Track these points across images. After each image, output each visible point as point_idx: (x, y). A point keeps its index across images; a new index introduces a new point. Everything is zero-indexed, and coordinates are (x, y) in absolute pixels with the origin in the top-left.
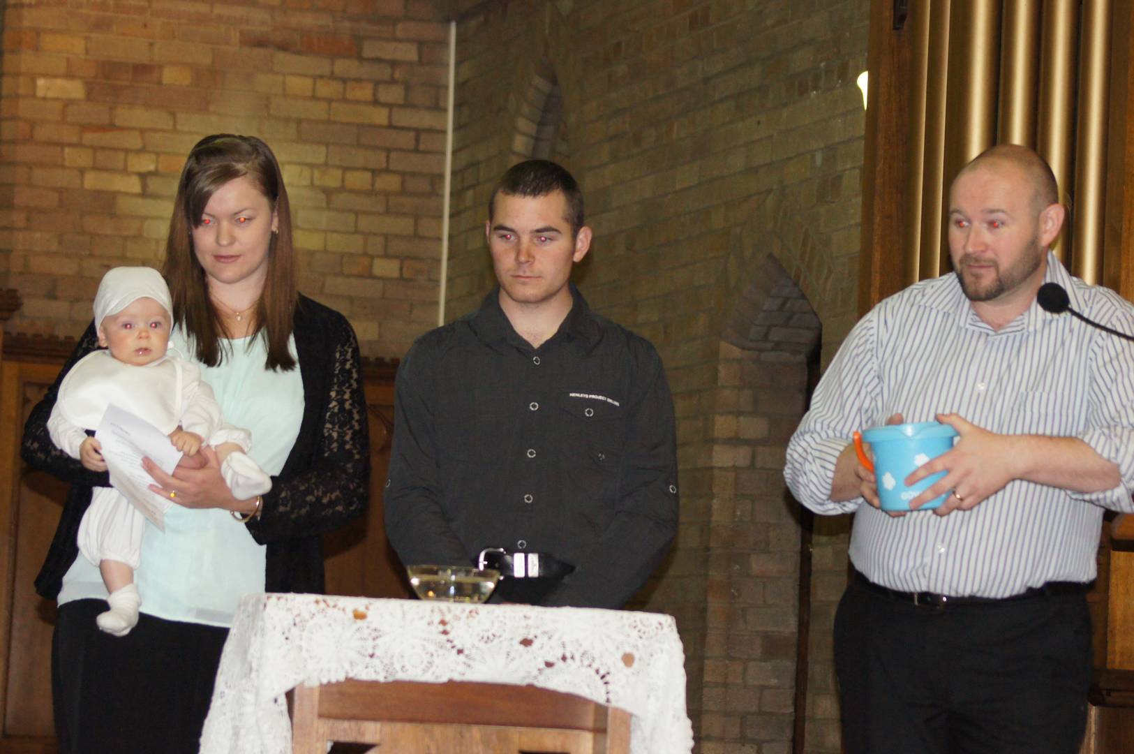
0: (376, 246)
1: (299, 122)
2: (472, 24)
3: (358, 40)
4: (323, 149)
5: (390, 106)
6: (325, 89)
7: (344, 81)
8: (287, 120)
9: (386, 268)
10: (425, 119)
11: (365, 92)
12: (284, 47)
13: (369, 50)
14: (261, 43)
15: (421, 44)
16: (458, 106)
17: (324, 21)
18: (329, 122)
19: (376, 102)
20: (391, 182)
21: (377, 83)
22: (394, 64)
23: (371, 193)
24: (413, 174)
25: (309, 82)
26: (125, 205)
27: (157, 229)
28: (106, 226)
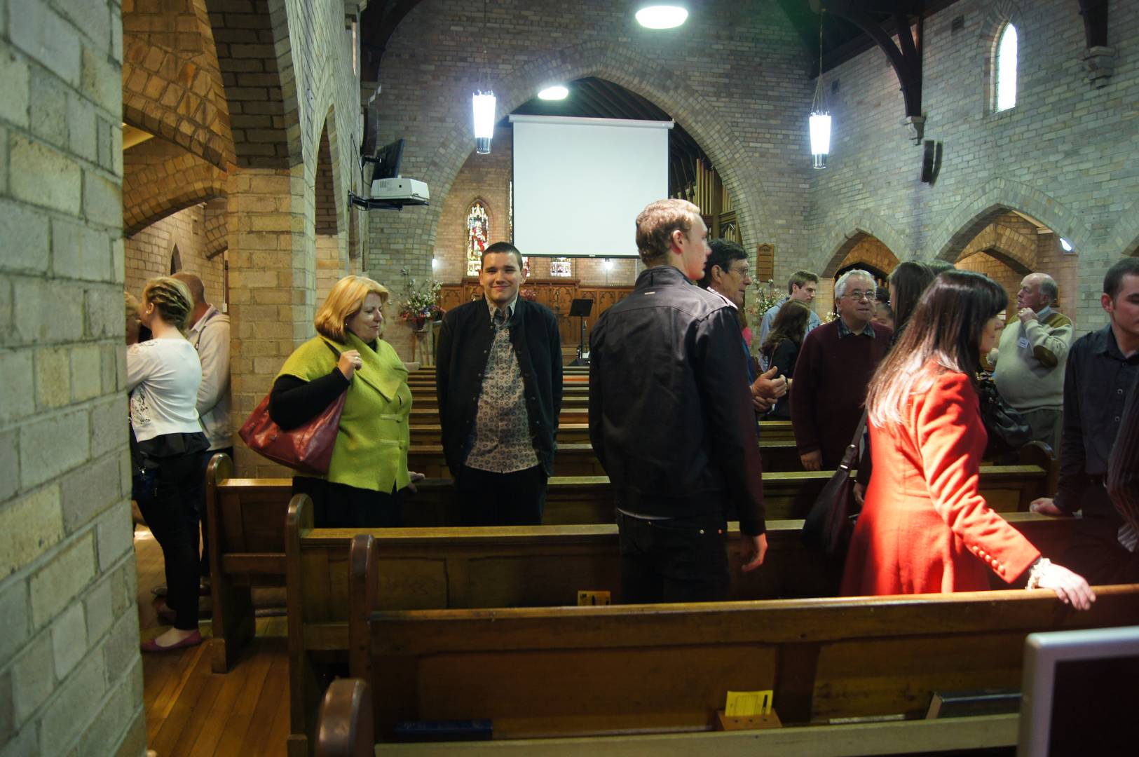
0: (627, 270)
26: (593, 267)
27: (597, 270)
28: (591, 270)
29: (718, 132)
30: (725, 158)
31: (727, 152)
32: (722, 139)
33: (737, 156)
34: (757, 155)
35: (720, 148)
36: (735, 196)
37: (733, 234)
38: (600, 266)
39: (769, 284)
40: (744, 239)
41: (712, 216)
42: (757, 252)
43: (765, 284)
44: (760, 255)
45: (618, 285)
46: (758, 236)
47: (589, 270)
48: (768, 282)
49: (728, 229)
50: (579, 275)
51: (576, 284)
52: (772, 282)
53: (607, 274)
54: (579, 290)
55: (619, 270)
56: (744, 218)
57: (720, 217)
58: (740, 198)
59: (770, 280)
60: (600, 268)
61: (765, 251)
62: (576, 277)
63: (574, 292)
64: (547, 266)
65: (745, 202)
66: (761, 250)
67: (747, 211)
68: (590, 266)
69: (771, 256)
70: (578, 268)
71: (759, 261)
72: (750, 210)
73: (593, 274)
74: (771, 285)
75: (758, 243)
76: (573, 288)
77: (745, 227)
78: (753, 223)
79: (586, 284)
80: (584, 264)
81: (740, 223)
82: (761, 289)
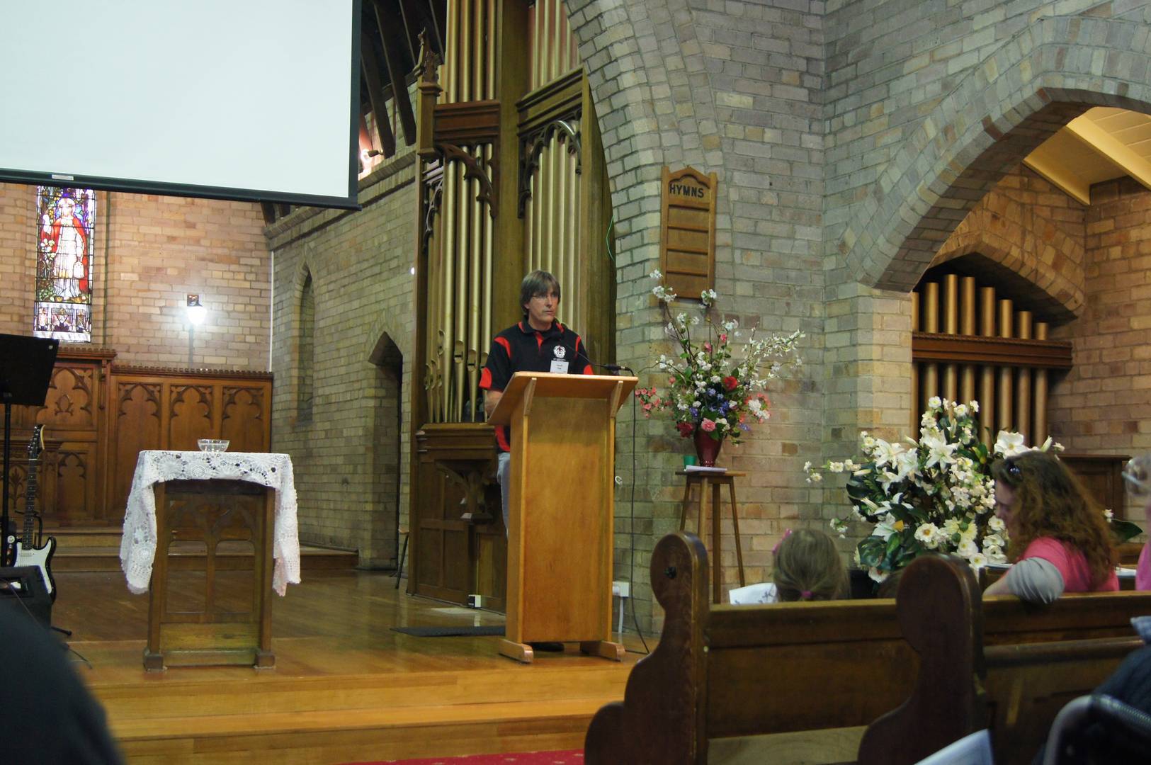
0: (247, 331)
1: (218, 287)
2: (280, 252)
3: (238, 258)
4: (226, 297)
5: (251, 281)
6: (227, 276)
7: (234, 272)
8: (213, 287)
9: (251, 339)
10: (264, 286)
11: (241, 276)
12: (212, 261)
13: (243, 261)
14: (203, 259)
15: (261, 259)
16: (275, 281)
17: (226, 251)
18: (229, 287)
19: (245, 280)
20: (252, 308)
21: (245, 273)
22: (252, 266)
23: (244, 312)
24: (260, 305)
25: (220, 273)
26: (154, 318)
27: (167, 327)
28: (147, 326)
36: (585, 7)
37: (571, 150)
38: (174, 316)
39: (702, 307)
40: (614, 158)
41: (498, 106)
42: (660, 195)
43: (690, 306)
44: (671, 206)
45: (224, 369)
46: (665, 143)
47: (142, 325)
48: (700, 300)
49: (552, 140)
50: (114, 340)
51: (104, 363)
52: (712, 300)
53: (191, 340)
54: (113, 380)
55: (224, 330)
56: (615, 78)
57: (522, 107)
58: (603, 10)
59: (708, 292)
60: (173, 323)
61: (686, 192)
62: (104, 343)
63: (96, 382)
64: (23, 312)
65: (621, 23)
66: (676, 189)
67: (630, 54)
68: (144, 314)
69: (707, 210)
70: (112, 319)
71: (669, 228)
72: (638, 52)
73: (154, 337)
74: (710, 310)
75: (663, 164)
76: (96, 372)
77: (617, 110)
78: (648, 97)
79: (132, 364)
80: (130, 309)
81: (600, 101)
82: (680, 317)
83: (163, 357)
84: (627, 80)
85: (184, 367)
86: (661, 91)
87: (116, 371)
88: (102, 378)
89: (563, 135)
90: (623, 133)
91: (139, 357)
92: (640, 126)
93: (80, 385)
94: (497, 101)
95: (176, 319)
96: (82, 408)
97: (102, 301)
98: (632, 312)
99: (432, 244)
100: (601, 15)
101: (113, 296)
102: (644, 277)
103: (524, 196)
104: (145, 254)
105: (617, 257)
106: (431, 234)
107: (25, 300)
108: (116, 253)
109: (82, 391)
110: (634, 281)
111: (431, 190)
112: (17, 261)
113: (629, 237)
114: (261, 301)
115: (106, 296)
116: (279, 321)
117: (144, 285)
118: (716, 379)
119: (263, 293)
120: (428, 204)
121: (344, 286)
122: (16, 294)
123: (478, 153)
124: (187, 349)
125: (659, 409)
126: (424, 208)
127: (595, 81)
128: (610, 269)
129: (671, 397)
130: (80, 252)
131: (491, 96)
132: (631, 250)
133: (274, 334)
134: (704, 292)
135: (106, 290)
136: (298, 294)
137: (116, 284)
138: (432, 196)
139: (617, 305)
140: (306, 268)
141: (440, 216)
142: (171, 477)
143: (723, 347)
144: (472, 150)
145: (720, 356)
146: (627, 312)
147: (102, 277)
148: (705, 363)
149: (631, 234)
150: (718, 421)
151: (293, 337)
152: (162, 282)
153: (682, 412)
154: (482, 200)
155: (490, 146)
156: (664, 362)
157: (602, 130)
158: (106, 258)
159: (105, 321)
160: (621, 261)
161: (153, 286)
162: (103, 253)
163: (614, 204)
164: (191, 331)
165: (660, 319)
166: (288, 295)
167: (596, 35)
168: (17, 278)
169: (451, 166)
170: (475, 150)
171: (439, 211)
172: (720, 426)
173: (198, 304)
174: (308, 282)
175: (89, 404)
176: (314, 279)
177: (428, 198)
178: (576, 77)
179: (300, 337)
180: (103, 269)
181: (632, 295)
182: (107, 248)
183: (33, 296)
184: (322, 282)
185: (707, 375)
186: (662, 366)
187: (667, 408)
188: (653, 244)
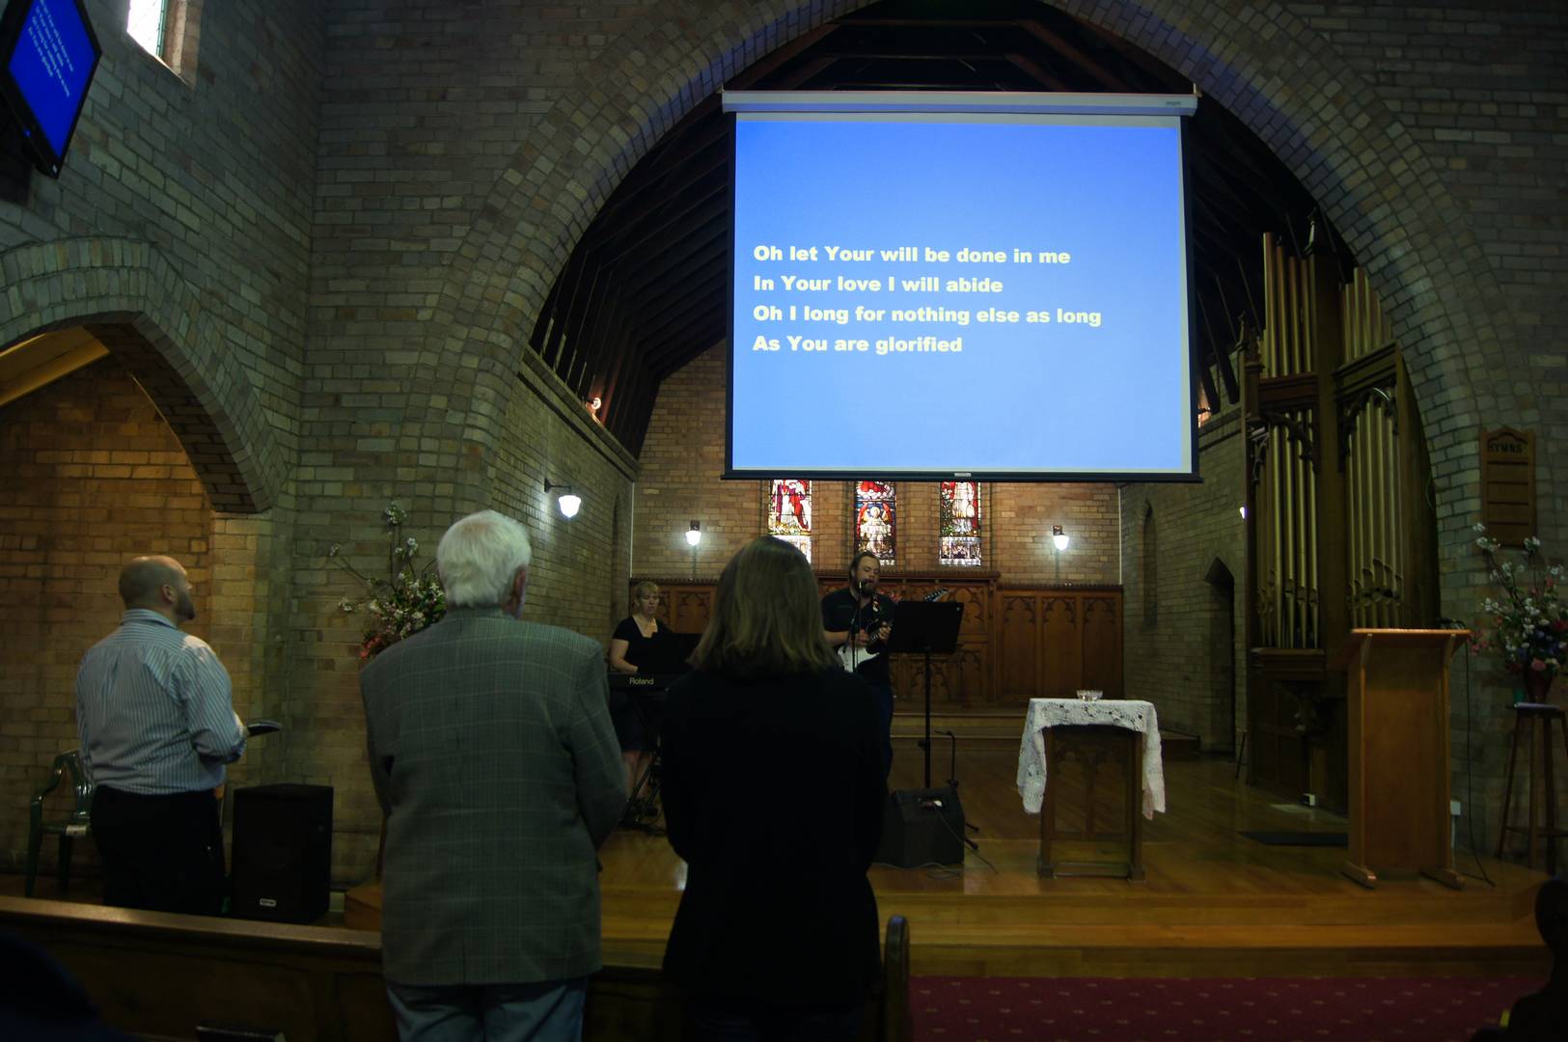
0: (1100, 553)
1: (1077, 519)
2: (1125, 488)
3: (1092, 495)
4: (1083, 527)
5: (1103, 513)
6: (1083, 509)
7: (1089, 506)
8: (1073, 519)
9: (1104, 559)
10: (1113, 516)
11: (1095, 510)
12: (1071, 499)
13: (1096, 497)
14: (1064, 498)
15: (1110, 494)
16: (1122, 512)
17: (1082, 490)
18: (1086, 519)
19: (1098, 512)
20: (1104, 535)
21: (1098, 507)
22: (1103, 501)
23: (1098, 538)
24: (1111, 532)
25: (1078, 508)
26: (1029, 546)
27: (1037, 552)
28: (1024, 552)
29: (1334, 100)
30: (1362, 175)
31: (1367, 157)
32: (1350, 122)
33: (1398, 167)
34: (1460, 164)
35: (1344, 147)
36: (1396, 292)
37: (1387, 414)
38: (1043, 543)
39: (1525, 553)
40: (1431, 420)
41: (1315, 377)
42: (1479, 454)
43: (1512, 552)
44: (1490, 463)
45: (1083, 583)
46: (1481, 407)
47: (1020, 552)
48: (1523, 547)
49: (1368, 405)
50: (999, 563)
51: (992, 582)
52: (1535, 547)
53: (1057, 561)
54: (998, 595)
55: (1083, 553)
56: (1429, 352)
57: (1338, 377)
58: (1414, 294)
59: (1531, 539)
60: (1043, 548)
61: (1505, 449)
62: (991, 566)
63: (986, 597)
64: (931, 545)
65: (1432, 304)
66: (1494, 447)
67: (1441, 331)
68: (1021, 543)
69: (1525, 464)
70: (996, 548)
71: (1489, 483)
72: (1451, 328)
73: (1029, 560)
74: (1534, 557)
75: (1481, 426)
76: (985, 590)
77: (1432, 380)
78: (1462, 366)
79: (1013, 582)
80: (1009, 539)
81: (1414, 372)
82: (1505, 566)
83: (1036, 576)
84: (1441, 353)
85: (1052, 583)
86: (1474, 361)
87: (1000, 588)
88: (991, 594)
89: (1378, 401)
90: (1438, 400)
91: (1019, 576)
92: (1455, 393)
93: (974, 599)
94: (1314, 373)
95: (1046, 546)
96: (976, 617)
97: (988, 534)
98: (1455, 558)
99: (1259, 491)
100: (1412, 298)
101: (997, 530)
102: (1466, 527)
103: (1344, 453)
104: (1019, 496)
105: (1437, 509)
106: (1258, 482)
107: (932, 536)
108: (998, 497)
109: (975, 604)
110: (1455, 531)
111: (1256, 446)
112: (926, 507)
113: (1448, 492)
114: (1110, 528)
115: (991, 531)
116: (1126, 545)
117: (1020, 521)
118: (1545, 622)
119: (1113, 522)
120: (1254, 458)
121: (1180, 518)
122: (925, 532)
123: (1299, 418)
124: (1054, 568)
125: (1487, 649)
126: (1250, 461)
127: (1409, 355)
128: (1432, 519)
129: (1498, 636)
130: (971, 497)
131: (1309, 369)
132: (1451, 503)
133: (1123, 554)
134: (1527, 540)
135: (991, 525)
136: (1141, 523)
137: (999, 521)
138: (1258, 451)
139: (1439, 551)
140: (1147, 502)
141: (1265, 467)
142: (1057, 723)
143: (1549, 592)
144: (1293, 416)
145: (1547, 600)
146: (1449, 558)
147: (988, 516)
148: (1532, 608)
149: (1450, 488)
150: (1548, 661)
151: (1139, 557)
152: (1033, 518)
153: (1510, 652)
154: (1305, 458)
155: (1310, 412)
156: (1489, 604)
157: (1418, 397)
158: (991, 500)
159: (991, 549)
160: (1441, 512)
161: (1027, 521)
162: (988, 498)
163: (1432, 462)
164: (1057, 554)
165: (1484, 565)
166: (1133, 524)
167: (1409, 316)
168: (925, 520)
169: (1276, 430)
170: (1297, 416)
171: (1264, 464)
172: (1550, 666)
173: (1061, 534)
174: (1149, 513)
175: (981, 614)
176: (1154, 510)
177: (1254, 453)
178: (1389, 350)
179: (1145, 557)
180: (988, 509)
181: (1455, 543)
182: (991, 494)
183: (938, 533)
184: (1161, 514)
185: (1535, 619)
186: (1488, 609)
187: (1496, 648)
188: (1473, 498)
